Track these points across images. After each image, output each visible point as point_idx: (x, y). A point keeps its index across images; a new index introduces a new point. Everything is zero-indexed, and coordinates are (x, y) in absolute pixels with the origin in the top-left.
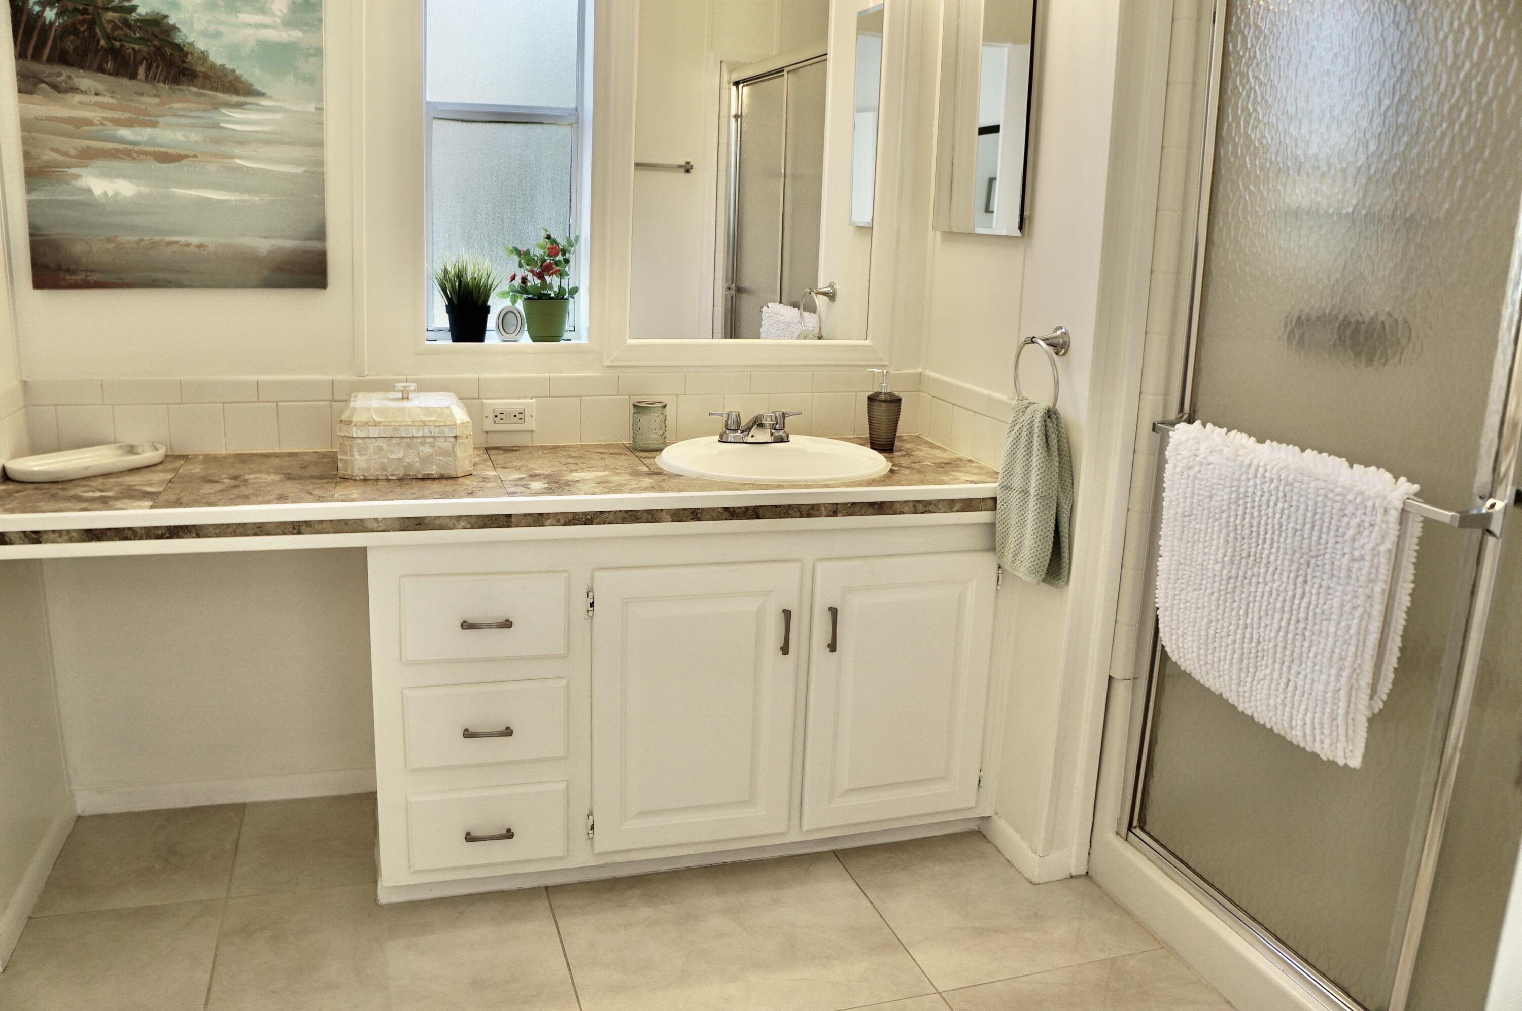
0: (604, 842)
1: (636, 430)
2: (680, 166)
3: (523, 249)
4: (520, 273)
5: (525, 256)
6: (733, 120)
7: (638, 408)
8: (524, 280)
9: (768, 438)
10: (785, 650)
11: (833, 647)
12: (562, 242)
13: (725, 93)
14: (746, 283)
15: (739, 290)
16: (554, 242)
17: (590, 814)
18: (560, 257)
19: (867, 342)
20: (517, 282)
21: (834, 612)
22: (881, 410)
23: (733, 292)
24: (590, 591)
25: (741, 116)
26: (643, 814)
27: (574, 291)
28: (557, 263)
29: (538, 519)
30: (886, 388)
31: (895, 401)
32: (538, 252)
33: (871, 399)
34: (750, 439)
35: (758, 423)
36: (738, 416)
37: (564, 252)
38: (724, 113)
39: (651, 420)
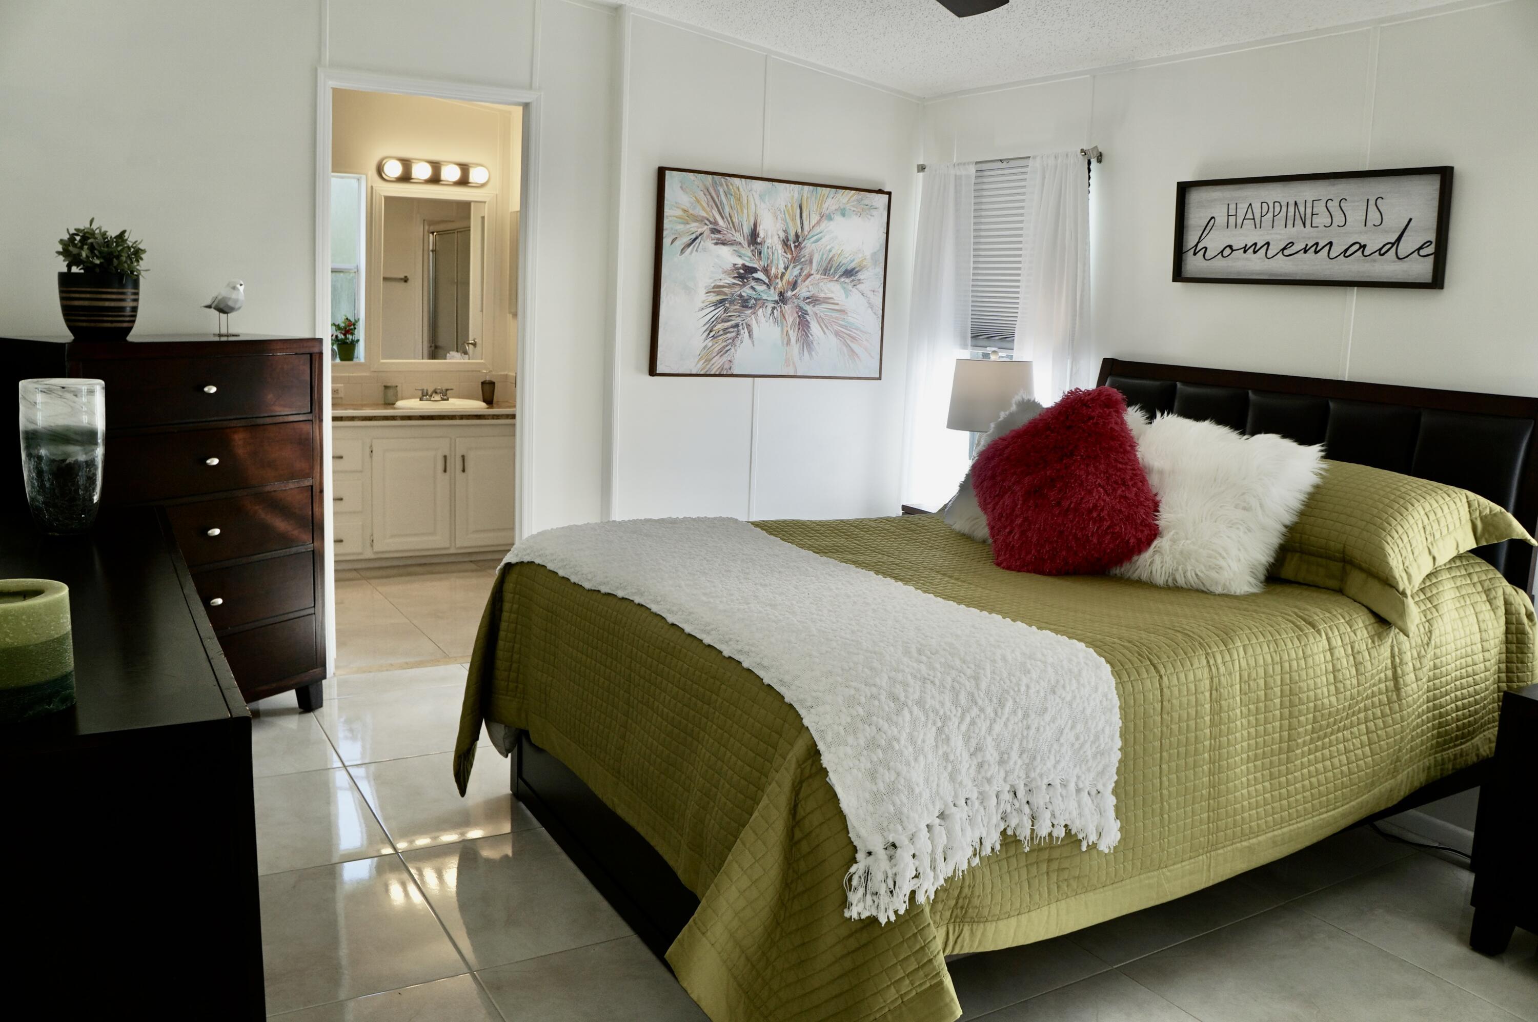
0: (378, 547)
1: (385, 395)
2: (401, 279)
3: (337, 324)
4: (335, 334)
5: (338, 327)
6: (431, 253)
7: (386, 387)
8: (337, 336)
9: (439, 399)
10: (445, 471)
11: (464, 471)
12: (353, 320)
13: (426, 237)
14: (440, 344)
15: (436, 347)
16: (350, 321)
17: (372, 535)
18: (352, 327)
19: (482, 361)
20: (334, 337)
21: (463, 457)
22: (487, 387)
23: (433, 348)
24: (371, 446)
25: (435, 251)
26: (393, 536)
27: (358, 341)
28: (351, 329)
29: (352, 418)
30: (488, 378)
31: (492, 384)
32: (342, 325)
33: (483, 383)
34: (432, 399)
35: (435, 392)
36: (427, 390)
37: (354, 325)
38: (426, 248)
39: (391, 393)
